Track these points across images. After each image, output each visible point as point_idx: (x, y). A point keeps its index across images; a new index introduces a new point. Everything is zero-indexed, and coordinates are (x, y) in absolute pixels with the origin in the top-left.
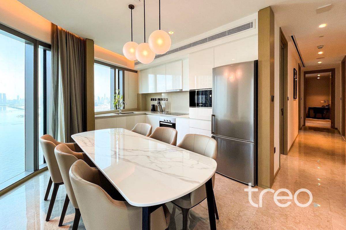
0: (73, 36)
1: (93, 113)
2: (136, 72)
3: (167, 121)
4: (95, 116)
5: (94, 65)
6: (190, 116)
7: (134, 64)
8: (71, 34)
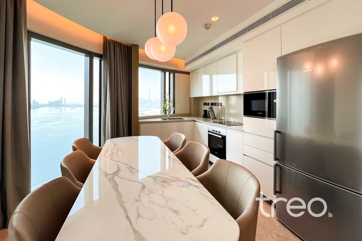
0: (120, 44)
1: (138, 118)
2: (188, 73)
3: (216, 131)
4: (140, 121)
5: (139, 69)
6: (245, 127)
7: (184, 65)
8: (118, 43)
